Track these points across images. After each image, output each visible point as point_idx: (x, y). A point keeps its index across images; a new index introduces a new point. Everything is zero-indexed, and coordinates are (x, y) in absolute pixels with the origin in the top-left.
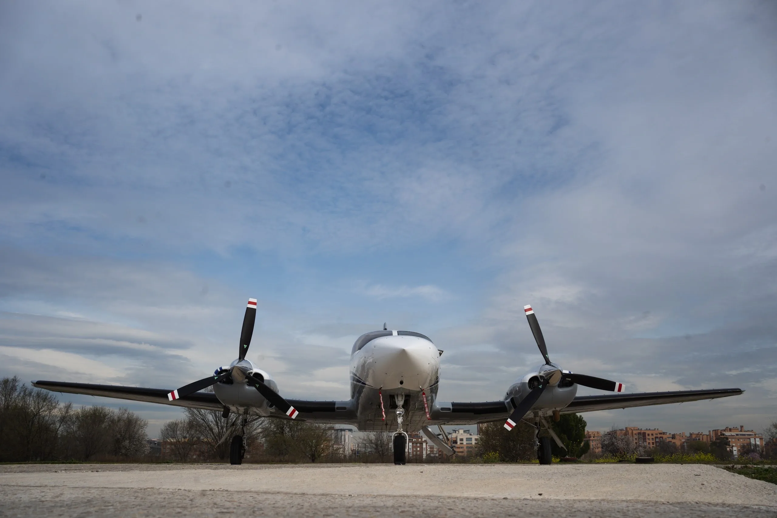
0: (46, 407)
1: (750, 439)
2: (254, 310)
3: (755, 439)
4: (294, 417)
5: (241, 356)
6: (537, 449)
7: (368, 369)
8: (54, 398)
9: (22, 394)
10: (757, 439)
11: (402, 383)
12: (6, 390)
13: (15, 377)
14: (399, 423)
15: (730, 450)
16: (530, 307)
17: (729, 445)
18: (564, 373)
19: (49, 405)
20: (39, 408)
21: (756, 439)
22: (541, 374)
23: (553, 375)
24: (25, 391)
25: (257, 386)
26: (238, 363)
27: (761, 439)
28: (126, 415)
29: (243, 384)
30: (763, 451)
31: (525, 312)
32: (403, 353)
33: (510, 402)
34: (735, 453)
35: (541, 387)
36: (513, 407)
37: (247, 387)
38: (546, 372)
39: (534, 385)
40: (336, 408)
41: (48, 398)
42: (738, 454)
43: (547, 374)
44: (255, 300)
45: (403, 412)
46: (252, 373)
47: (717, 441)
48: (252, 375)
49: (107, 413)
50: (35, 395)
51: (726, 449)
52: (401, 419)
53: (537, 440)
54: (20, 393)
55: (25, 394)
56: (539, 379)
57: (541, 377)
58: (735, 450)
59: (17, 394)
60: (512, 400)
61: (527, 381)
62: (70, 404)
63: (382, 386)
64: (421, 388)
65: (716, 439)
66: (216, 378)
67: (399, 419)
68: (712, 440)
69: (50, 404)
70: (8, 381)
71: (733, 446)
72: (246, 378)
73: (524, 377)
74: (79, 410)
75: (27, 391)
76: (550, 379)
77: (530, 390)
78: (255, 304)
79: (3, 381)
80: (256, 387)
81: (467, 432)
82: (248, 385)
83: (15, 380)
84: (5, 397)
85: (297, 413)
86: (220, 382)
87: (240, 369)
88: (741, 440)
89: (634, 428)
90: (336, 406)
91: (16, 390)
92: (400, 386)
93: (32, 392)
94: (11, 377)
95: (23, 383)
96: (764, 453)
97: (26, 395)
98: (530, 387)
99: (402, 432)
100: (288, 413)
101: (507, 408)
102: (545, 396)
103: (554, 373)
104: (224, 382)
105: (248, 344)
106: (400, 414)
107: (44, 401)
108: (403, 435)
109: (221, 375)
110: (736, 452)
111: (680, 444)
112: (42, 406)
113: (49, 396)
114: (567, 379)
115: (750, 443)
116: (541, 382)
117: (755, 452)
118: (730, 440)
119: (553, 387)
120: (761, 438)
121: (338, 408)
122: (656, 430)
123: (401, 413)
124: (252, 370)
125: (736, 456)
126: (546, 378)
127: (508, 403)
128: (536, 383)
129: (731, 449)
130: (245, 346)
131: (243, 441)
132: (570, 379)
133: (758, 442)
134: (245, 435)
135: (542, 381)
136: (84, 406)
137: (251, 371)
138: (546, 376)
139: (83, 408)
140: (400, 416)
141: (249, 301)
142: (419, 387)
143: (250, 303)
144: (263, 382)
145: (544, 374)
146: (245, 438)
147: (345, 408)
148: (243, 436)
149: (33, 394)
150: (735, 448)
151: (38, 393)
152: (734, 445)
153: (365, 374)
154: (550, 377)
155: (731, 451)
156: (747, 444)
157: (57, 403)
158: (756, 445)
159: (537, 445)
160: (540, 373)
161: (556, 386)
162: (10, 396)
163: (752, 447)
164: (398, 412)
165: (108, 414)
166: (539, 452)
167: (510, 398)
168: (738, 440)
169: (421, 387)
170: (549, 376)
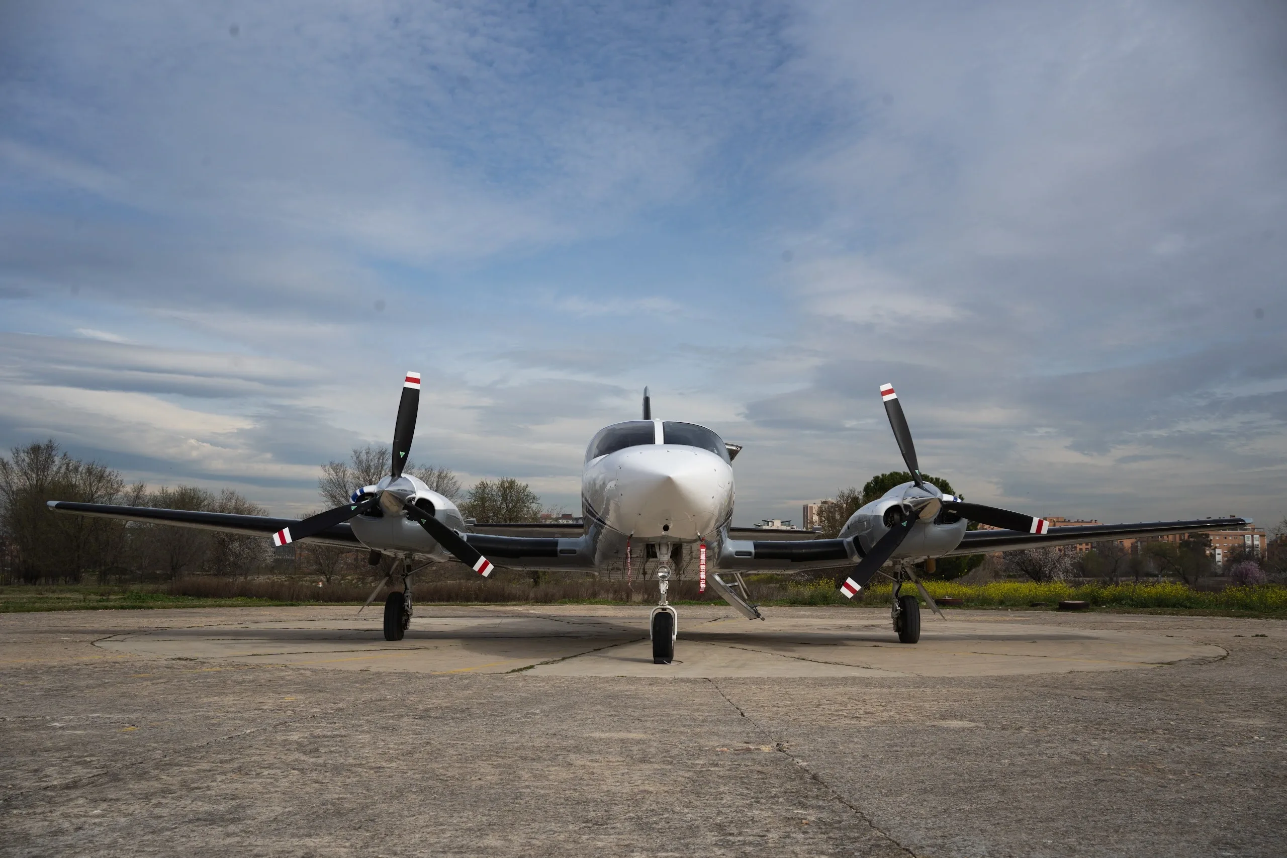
0: (103, 490)
1: (1244, 536)
2: (416, 392)
3: (1252, 536)
4: (486, 573)
5: (396, 472)
6: (896, 617)
7: (608, 500)
8: (114, 476)
9: (63, 470)
10: (1256, 537)
11: (666, 528)
12: (37, 462)
13: (50, 441)
14: (662, 592)
15: (1211, 553)
16: (891, 388)
17: (1210, 546)
18: (945, 501)
19: (107, 487)
20: (92, 492)
21: (1254, 536)
22: (906, 502)
23: (926, 506)
24: (68, 465)
25: (424, 521)
26: (390, 484)
27: (1262, 536)
28: (233, 502)
29: (401, 517)
30: (1263, 557)
31: (883, 395)
32: (668, 484)
33: (853, 544)
34: (1219, 558)
35: (904, 524)
36: (856, 552)
37: (407, 523)
38: (915, 499)
39: (894, 520)
40: (558, 551)
41: (105, 475)
42: (1223, 560)
43: (917, 504)
44: (416, 375)
45: (669, 573)
46: (414, 498)
47: (1191, 539)
48: (414, 503)
49: (202, 498)
50: (84, 471)
51: (1205, 552)
52: (666, 585)
53: (896, 602)
54: (60, 468)
55: (67, 469)
56: (902, 510)
57: (906, 506)
58: (1219, 554)
59: (55, 469)
60: (856, 539)
61: (882, 514)
62: (142, 486)
63: (632, 533)
64: (699, 536)
65: (1189, 537)
66: (353, 508)
67: (661, 585)
68: (1183, 538)
69: (109, 485)
70: (39, 448)
71: (1216, 547)
72: (404, 509)
73: (878, 506)
74: (157, 493)
75: (71, 464)
76: (921, 511)
77: (888, 529)
78: (417, 381)
79: (31, 449)
80: (421, 523)
81: (787, 523)
82: (408, 519)
83: (50, 447)
84: (37, 473)
85: (490, 567)
86: (362, 513)
87: (393, 496)
88: (1230, 538)
89: (1058, 518)
90: (559, 548)
91: (53, 462)
92: (663, 533)
93: (79, 467)
94: (43, 443)
95: (64, 452)
96: (1266, 559)
97: (70, 472)
98: (886, 523)
99: (668, 607)
100: (477, 567)
101: (848, 551)
102: (912, 539)
103: (928, 502)
104: (368, 514)
105: (407, 450)
106: (663, 577)
107: (99, 481)
108: (668, 611)
109: (362, 502)
110: (1221, 556)
111: (1130, 545)
112: (97, 488)
113: (107, 473)
114: (951, 511)
115: (1245, 543)
116: (905, 515)
117: (1251, 560)
118: (1211, 537)
119: (926, 524)
120: (1261, 534)
121: (562, 551)
122: (1094, 521)
123: (666, 575)
124: (415, 492)
125: (1220, 563)
126: (914, 509)
127: (849, 543)
128: (897, 517)
129: (1213, 552)
130: (402, 454)
131: (404, 601)
132: (955, 512)
133: (1257, 540)
134: (409, 591)
135: (908, 514)
136: (165, 486)
137: (413, 495)
138: (914, 506)
139: (163, 490)
140: (663, 581)
141: (408, 376)
142: (697, 534)
143: (409, 379)
144: (434, 514)
145: (911, 502)
146: (407, 596)
147: (574, 552)
148: (404, 593)
149: (80, 469)
150: (1218, 551)
151: (88, 468)
152: (1218, 545)
153: (604, 506)
154: (922, 508)
155: (1213, 556)
156: (1240, 546)
157: (121, 484)
158: (1253, 547)
159: (897, 610)
160: (904, 499)
161: (931, 522)
162: (44, 472)
163: (1247, 550)
164: (660, 574)
165: (204, 500)
166: (899, 621)
167: (854, 536)
168: (1226, 538)
169: (699, 534)
170: (920, 506)
